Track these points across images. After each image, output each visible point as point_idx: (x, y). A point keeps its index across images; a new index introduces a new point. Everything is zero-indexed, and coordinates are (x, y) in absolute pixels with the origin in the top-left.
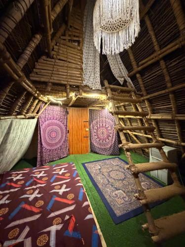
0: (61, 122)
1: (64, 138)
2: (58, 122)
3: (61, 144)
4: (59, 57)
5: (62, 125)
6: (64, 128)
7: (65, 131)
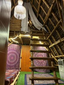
0: (17, 52)
1: (18, 61)
2: (15, 52)
3: (15, 64)
4: (12, 23)
5: (17, 54)
6: (18, 55)
7: (18, 57)
